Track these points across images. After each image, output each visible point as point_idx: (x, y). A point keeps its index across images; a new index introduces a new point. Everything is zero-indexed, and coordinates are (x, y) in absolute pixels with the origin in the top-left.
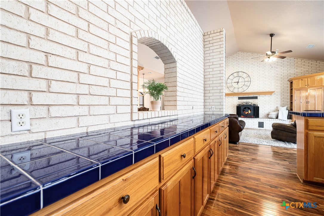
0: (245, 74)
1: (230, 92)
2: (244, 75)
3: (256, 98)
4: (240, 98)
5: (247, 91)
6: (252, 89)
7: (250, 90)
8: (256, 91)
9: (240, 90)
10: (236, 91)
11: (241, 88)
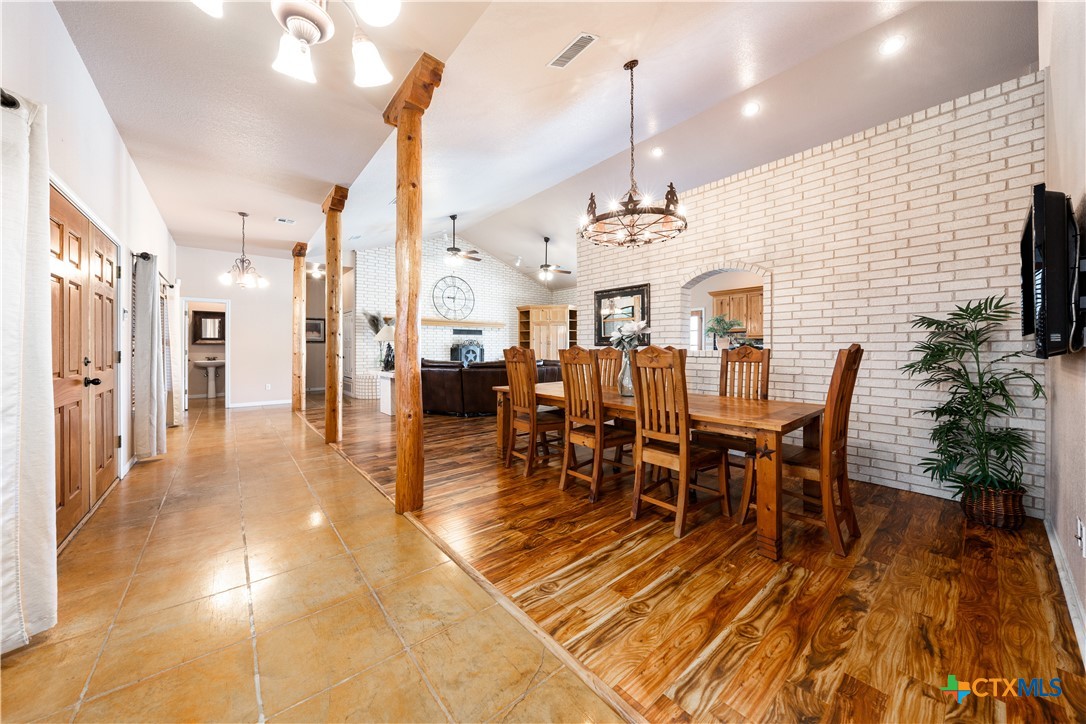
0: (464, 284)
1: (440, 318)
2: (464, 287)
3: (480, 332)
4: (456, 332)
5: (468, 319)
6: (476, 317)
7: (472, 318)
8: (479, 320)
9: (459, 316)
10: (451, 316)
11: (459, 312)
